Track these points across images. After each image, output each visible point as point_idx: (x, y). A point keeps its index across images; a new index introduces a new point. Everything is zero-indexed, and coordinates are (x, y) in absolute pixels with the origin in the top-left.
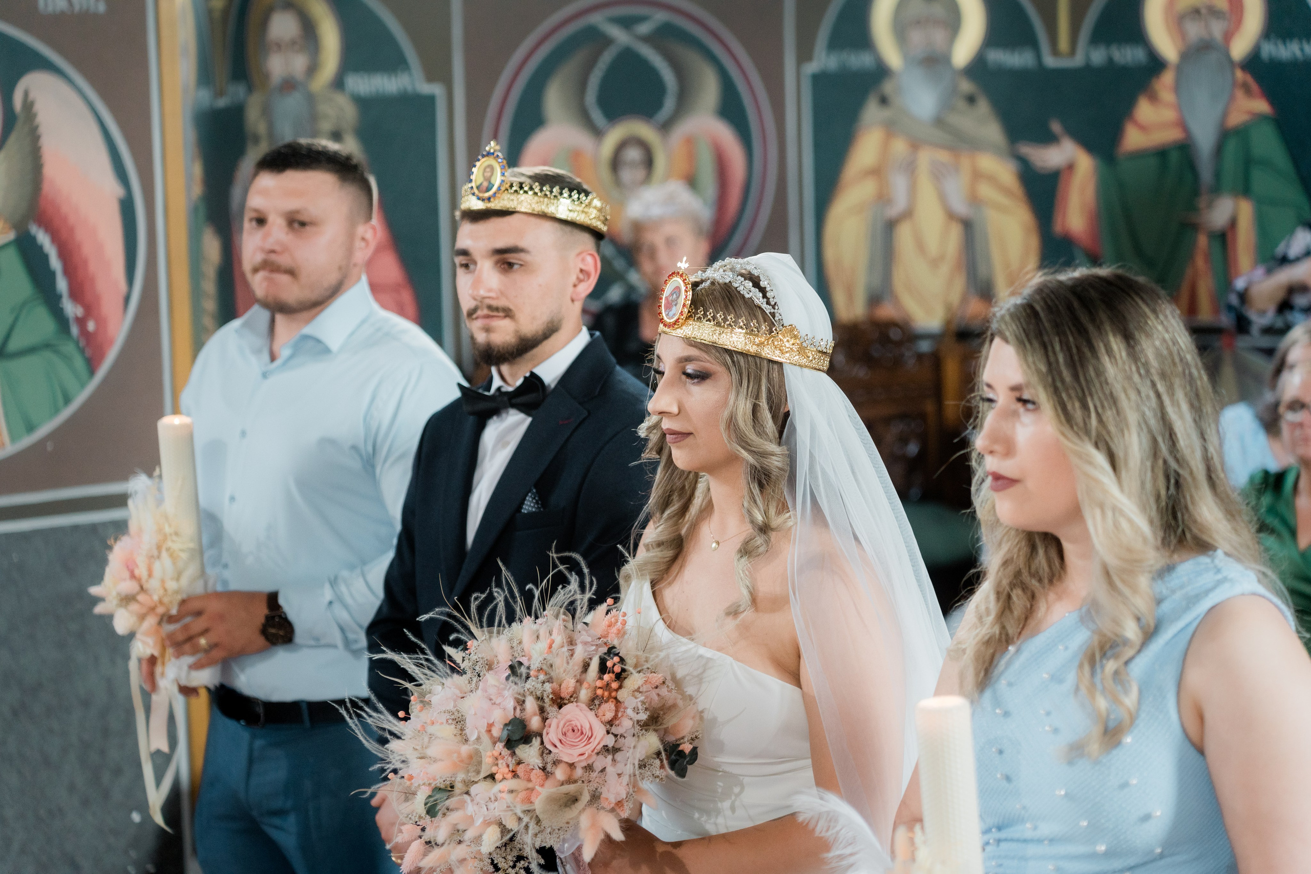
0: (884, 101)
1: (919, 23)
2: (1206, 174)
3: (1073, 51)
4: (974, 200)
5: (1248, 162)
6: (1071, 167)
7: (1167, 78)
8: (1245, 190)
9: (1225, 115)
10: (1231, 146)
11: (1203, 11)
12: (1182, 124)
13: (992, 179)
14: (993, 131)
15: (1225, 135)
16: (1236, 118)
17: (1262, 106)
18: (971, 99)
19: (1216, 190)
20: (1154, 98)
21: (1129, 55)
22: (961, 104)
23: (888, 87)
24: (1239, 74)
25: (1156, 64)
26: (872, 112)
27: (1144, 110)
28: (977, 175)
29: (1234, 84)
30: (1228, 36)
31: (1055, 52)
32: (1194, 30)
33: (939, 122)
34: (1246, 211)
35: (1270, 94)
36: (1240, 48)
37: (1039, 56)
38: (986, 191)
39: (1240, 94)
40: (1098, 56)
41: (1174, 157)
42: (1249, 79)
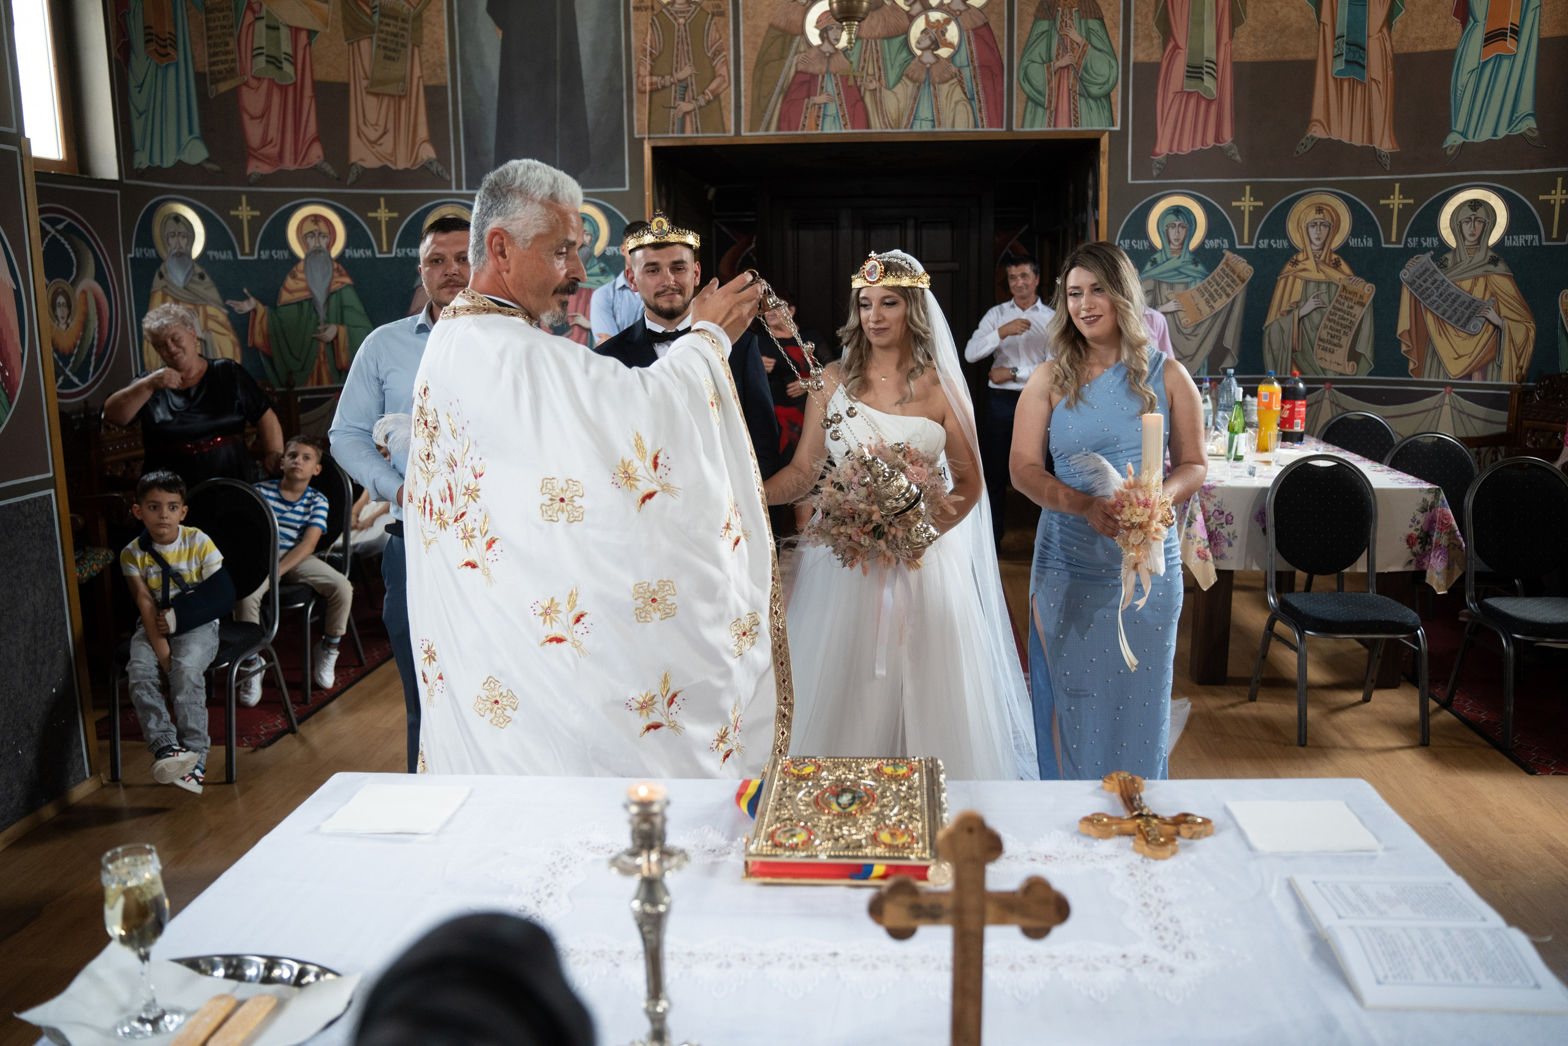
0: (161, 276)
1: (174, 235)
2: (322, 314)
3: (252, 253)
4: (206, 329)
5: (342, 308)
6: (255, 311)
7: (301, 266)
8: (341, 321)
9: (330, 285)
10: (334, 297)
11: (317, 233)
12: (307, 289)
13: (215, 319)
14: (214, 294)
15: (330, 295)
16: (334, 287)
17: (347, 280)
18: (202, 277)
19: (327, 322)
20: (294, 277)
21: (279, 255)
22: (196, 279)
23: (162, 268)
24: (336, 265)
25: (294, 259)
26: (157, 283)
27: (290, 283)
28: (207, 317)
29: (334, 270)
30: (330, 245)
31: (243, 253)
32: (312, 243)
33: (185, 288)
34: (343, 330)
35: (350, 275)
36: (335, 251)
37: (235, 255)
38: (211, 324)
39: (336, 274)
40: (265, 255)
41: (306, 304)
42: (341, 268)
